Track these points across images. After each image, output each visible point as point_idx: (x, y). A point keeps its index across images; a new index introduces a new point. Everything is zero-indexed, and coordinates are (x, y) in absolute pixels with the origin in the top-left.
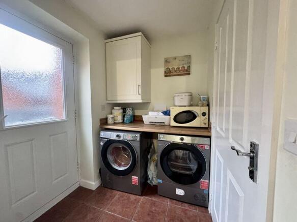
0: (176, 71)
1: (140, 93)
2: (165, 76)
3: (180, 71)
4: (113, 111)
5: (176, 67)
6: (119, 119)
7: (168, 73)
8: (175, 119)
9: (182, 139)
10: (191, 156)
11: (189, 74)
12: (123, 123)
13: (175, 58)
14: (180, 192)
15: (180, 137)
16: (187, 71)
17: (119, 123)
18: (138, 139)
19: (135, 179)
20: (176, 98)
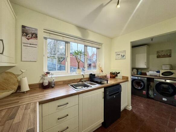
0: (163, 56)
1: (146, 64)
2: (157, 58)
3: (165, 56)
4: (133, 70)
5: (163, 54)
6: (136, 73)
7: (158, 57)
8: (162, 74)
9: (165, 81)
10: (170, 87)
11: (171, 57)
12: (137, 74)
13: (163, 51)
14: (164, 99)
15: (164, 80)
16: (169, 55)
17: (136, 75)
18: (146, 79)
19: (144, 92)
20: (163, 67)
